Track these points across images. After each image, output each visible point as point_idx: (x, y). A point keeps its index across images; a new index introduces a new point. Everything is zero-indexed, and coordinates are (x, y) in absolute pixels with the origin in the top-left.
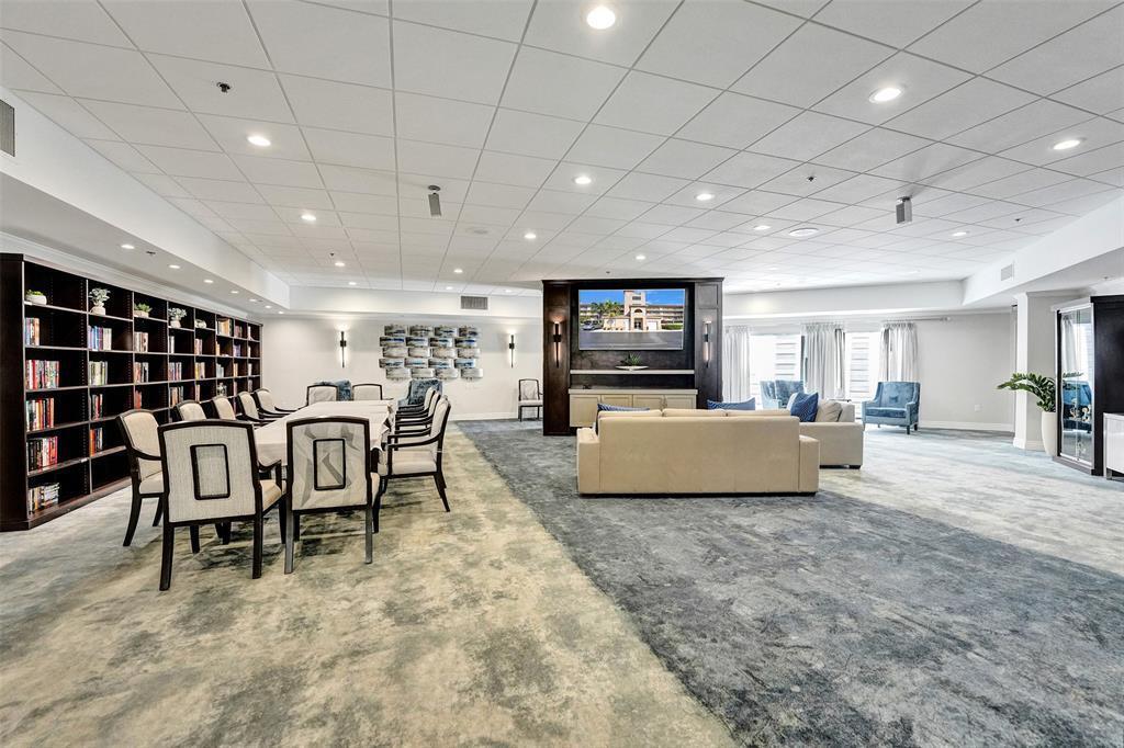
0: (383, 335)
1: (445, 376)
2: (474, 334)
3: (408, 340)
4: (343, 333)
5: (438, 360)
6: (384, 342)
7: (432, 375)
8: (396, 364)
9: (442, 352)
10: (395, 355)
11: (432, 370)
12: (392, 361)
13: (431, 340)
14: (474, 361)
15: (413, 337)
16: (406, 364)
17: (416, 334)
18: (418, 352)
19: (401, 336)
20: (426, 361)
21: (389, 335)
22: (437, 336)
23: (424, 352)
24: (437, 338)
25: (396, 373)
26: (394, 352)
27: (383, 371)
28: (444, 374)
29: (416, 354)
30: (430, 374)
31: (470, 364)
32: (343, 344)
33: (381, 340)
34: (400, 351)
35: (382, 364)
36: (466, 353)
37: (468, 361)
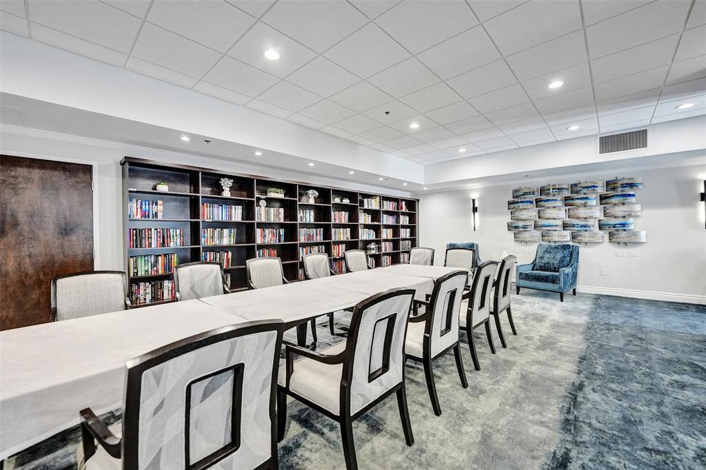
0: (511, 199)
1: (586, 240)
2: (631, 185)
3: (538, 201)
4: (474, 201)
5: (575, 222)
6: (512, 206)
7: (569, 238)
8: (525, 227)
9: (582, 212)
10: (524, 217)
11: (568, 233)
12: (521, 224)
13: (567, 199)
14: (631, 220)
15: (544, 197)
16: (535, 227)
17: (548, 194)
18: (550, 213)
19: (529, 198)
20: (560, 223)
21: (517, 199)
22: (574, 194)
23: (557, 213)
24: (575, 196)
25: (526, 236)
26: (524, 215)
27: (511, 234)
28: (586, 237)
29: (548, 216)
30: (565, 237)
31: (623, 225)
32: (475, 210)
33: (509, 203)
34: (529, 213)
35: (510, 227)
36: (619, 211)
37: (621, 221)
